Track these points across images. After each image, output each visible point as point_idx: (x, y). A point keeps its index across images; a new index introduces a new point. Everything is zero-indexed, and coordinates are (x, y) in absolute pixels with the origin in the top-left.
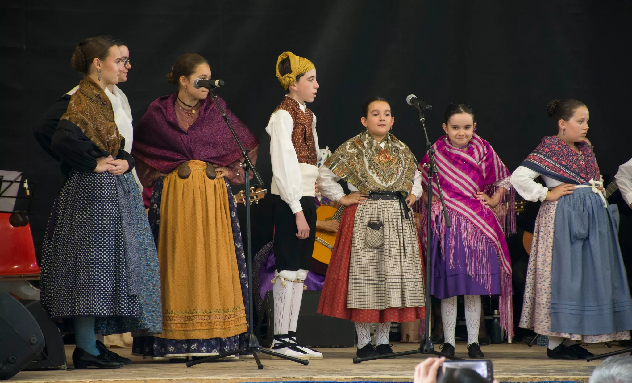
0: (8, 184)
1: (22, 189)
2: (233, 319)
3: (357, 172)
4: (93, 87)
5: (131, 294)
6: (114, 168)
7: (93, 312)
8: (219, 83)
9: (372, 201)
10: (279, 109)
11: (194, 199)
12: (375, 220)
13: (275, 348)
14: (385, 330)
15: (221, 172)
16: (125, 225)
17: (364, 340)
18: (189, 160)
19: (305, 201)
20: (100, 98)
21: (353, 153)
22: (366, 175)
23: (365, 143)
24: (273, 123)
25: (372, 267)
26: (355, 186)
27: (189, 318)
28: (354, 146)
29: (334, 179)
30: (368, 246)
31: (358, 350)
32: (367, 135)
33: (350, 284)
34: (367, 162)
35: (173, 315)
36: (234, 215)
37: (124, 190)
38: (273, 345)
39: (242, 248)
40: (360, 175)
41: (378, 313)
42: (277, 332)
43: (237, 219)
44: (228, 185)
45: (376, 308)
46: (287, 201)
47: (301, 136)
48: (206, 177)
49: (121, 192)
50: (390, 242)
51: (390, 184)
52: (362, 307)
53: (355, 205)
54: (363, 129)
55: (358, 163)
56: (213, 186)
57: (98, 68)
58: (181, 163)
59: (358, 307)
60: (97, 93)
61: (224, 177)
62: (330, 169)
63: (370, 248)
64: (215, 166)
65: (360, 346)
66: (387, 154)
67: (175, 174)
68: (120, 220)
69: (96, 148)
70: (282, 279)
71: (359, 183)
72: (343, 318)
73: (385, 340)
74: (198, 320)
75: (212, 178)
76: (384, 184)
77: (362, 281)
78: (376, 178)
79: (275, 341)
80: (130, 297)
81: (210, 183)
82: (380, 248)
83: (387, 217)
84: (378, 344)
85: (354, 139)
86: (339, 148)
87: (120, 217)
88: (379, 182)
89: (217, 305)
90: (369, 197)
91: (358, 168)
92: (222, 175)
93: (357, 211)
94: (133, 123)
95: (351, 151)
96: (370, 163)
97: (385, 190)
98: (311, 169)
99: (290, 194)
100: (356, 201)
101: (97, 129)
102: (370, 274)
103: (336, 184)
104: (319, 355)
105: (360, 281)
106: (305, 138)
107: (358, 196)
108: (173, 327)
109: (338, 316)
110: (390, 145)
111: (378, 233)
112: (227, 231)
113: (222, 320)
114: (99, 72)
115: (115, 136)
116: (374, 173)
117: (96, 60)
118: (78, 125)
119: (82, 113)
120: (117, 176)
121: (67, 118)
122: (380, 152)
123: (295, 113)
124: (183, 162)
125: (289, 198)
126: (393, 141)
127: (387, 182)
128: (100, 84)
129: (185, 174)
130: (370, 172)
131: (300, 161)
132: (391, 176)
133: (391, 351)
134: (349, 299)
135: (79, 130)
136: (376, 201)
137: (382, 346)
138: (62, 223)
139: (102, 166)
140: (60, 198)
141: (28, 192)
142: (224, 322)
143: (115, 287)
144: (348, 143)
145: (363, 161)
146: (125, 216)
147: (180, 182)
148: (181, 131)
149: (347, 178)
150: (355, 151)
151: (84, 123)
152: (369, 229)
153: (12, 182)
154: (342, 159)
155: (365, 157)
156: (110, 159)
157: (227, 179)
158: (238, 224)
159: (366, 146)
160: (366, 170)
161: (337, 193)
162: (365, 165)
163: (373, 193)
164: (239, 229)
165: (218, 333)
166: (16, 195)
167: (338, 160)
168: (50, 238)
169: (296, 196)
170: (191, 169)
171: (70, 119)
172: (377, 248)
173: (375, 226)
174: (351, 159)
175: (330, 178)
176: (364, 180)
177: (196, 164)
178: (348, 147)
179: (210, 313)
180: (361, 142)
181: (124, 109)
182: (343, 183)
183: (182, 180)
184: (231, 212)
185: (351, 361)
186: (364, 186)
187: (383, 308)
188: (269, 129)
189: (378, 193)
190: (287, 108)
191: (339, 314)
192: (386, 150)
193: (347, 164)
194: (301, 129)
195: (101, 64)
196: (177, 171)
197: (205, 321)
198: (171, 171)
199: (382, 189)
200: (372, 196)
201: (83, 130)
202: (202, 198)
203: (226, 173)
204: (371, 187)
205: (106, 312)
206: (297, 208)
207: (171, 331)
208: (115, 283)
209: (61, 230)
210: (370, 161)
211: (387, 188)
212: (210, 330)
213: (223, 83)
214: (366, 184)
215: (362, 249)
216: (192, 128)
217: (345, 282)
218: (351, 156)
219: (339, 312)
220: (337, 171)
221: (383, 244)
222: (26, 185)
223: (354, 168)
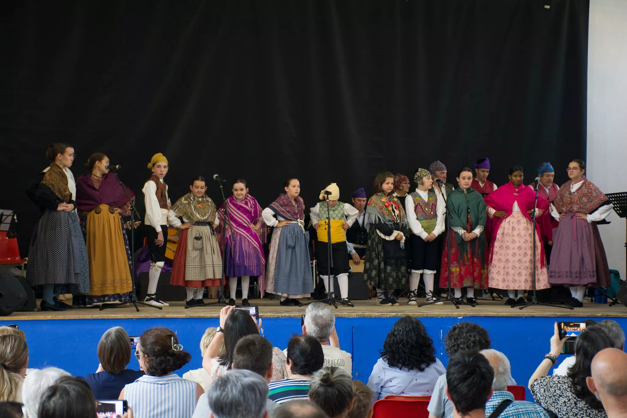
0: (6, 217)
1: (13, 219)
2: (126, 284)
3: (188, 212)
4: (57, 168)
5: (76, 272)
6: (67, 208)
7: (56, 282)
8: (118, 167)
9: (196, 226)
10: (149, 180)
11: (104, 224)
12: (198, 236)
13: (147, 301)
14: (201, 292)
15: (117, 210)
16: (72, 237)
17: (190, 297)
18: (100, 204)
19: (163, 227)
20: (61, 173)
21: (186, 203)
22: (193, 214)
23: (191, 198)
24: (146, 187)
25: (197, 259)
26: (187, 219)
27: (104, 284)
28: (186, 200)
29: (176, 216)
30: (195, 249)
31: (187, 302)
32: (192, 195)
33: (186, 268)
34: (193, 207)
35: (95, 283)
36: (124, 232)
37: (72, 220)
38: (146, 299)
39: (129, 248)
40: (189, 214)
41: (201, 282)
42: (149, 293)
43: (126, 234)
44: (121, 217)
45: (200, 280)
46: (154, 226)
47: (160, 194)
48: (109, 213)
49: (70, 221)
50: (206, 246)
51: (205, 218)
52: (193, 279)
53: (187, 229)
54: (190, 191)
55: (189, 208)
56: (113, 217)
57: (60, 158)
58: (96, 206)
59: (190, 279)
60: (60, 171)
61: (119, 213)
62: (174, 211)
63: (196, 250)
64: (114, 207)
65: (188, 300)
66: (203, 204)
67: (93, 212)
68: (70, 235)
69: (58, 199)
70: (156, 267)
71: (189, 218)
72: (183, 285)
73: (200, 297)
74: (108, 285)
75: (112, 213)
76: (202, 218)
77: (192, 267)
78: (198, 216)
79: (147, 297)
80: (76, 274)
81: (112, 216)
82: (201, 250)
83: (204, 234)
84: (197, 299)
85: (186, 196)
86: (178, 200)
87: (70, 233)
88: (200, 217)
89: (117, 277)
90: (195, 225)
91: (188, 210)
92: (117, 212)
93: (189, 232)
94: (76, 186)
95: (185, 202)
96: (194, 208)
97: (203, 221)
98: (165, 211)
99: (155, 222)
100: (188, 227)
101: (59, 189)
102: (197, 262)
103: (177, 219)
104: (167, 304)
105: (191, 267)
106: (162, 196)
107: (189, 224)
108: (95, 289)
109: (180, 285)
110: (204, 199)
111: (199, 242)
112: (121, 240)
113: (120, 285)
114: (60, 160)
115: (68, 192)
116: (197, 213)
117: (59, 155)
118: (50, 186)
119: (52, 180)
120: (68, 212)
121: (44, 183)
122: (199, 203)
123: (157, 183)
124: (97, 206)
125: (155, 224)
126: (206, 197)
127: (203, 217)
128: (61, 166)
129: (98, 212)
130: (195, 212)
131: (161, 207)
132: (205, 214)
133: (203, 303)
134: (186, 276)
135: (50, 189)
136: (198, 227)
137: (199, 300)
138: (40, 237)
139: (60, 208)
140: (38, 224)
141: (16, 221)
142: (121, 286)
143: (68, 269)
144: (183, 198)
145: (191, 207)
146: (73, 233)
147: (96, 215)
148: (94, 189)
149: (183, 216)
150: (187, 202)
151: (53, 185)
152: (195, 240)
153: (8, 216)
154: (180, 206)
155: (192, 205)
156: (65, 204)
157: (120, 214)
158: (126, 236)
159: (192, 199)
160: (193, 212)
161: (177, 223)
162: (192, 209)
163: (197, 222)
164: (127, 239)
165: (118, 291)
166: (10, 222)
167: (178, 207)
168: (33, 245)
169: (159, 223)
170: (102, 208)
171: (46, 183)
172: (199, 249)
173: (198, 238)
174: (185, 206)
175: (174, 216)
176: (191, 216)
177: (104, 206)
178: (183, 200)
179: (114, 281)
180: (189, 197)
181: (71, 179)
182: (181, 218)
183: (98, 215)
184: (123, 230)
185: (184, 307)
186: (192, 219)
187: (204, 279)
188: (144, 190)
189: (199, 223)
190: (153, 180)
191: (181, 283)
192: (203, 202)
193: (183, 209)
194: (160, 191)
195: (61, 157)
196: (94, 210)
197: (111, 285)
198: (91, 210)
199: (201, 220)
200: (196, 224)
201: (52, 189)
202: (108, 223)
203: (119, 210)
204: (195, 220)
205: (63, 282)
206: (159, 229)
207: (95, 291)
208: (68, 267)
209: (39, 241)
210: (195, 207)
211: (204, 220)
212: (115, 290)
213: (120, 167)
214: (193, 218)
215: (192, 250)
216: (100, 187)
217: (183, 268)
218: (185, 204)
219: (180, 282)
220: (178, 212)
221: (203, 248)
222: (15, 217)
223: (186, 210)
